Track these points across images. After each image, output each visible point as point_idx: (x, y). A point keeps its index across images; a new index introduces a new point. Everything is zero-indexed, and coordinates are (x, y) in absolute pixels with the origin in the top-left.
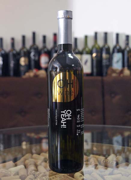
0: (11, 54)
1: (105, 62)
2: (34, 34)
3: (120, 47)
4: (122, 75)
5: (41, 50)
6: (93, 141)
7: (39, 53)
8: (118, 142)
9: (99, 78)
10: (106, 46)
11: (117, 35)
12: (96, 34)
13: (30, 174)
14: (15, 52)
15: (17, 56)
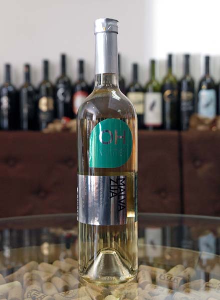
0: (24, 92)
1: (185, 106)
2: (64, 58)
3: (212, 80)
4: (214, 129)
5: (76, 84)
6: (164, 243)
7: (71, 90)
8: (208, 245)
9: (175, 133)
10: (188, 79)
11: (207, 59)
12: (170, 57)
13: (28, 296)
14: (31, 89)
15: (34, 95)
